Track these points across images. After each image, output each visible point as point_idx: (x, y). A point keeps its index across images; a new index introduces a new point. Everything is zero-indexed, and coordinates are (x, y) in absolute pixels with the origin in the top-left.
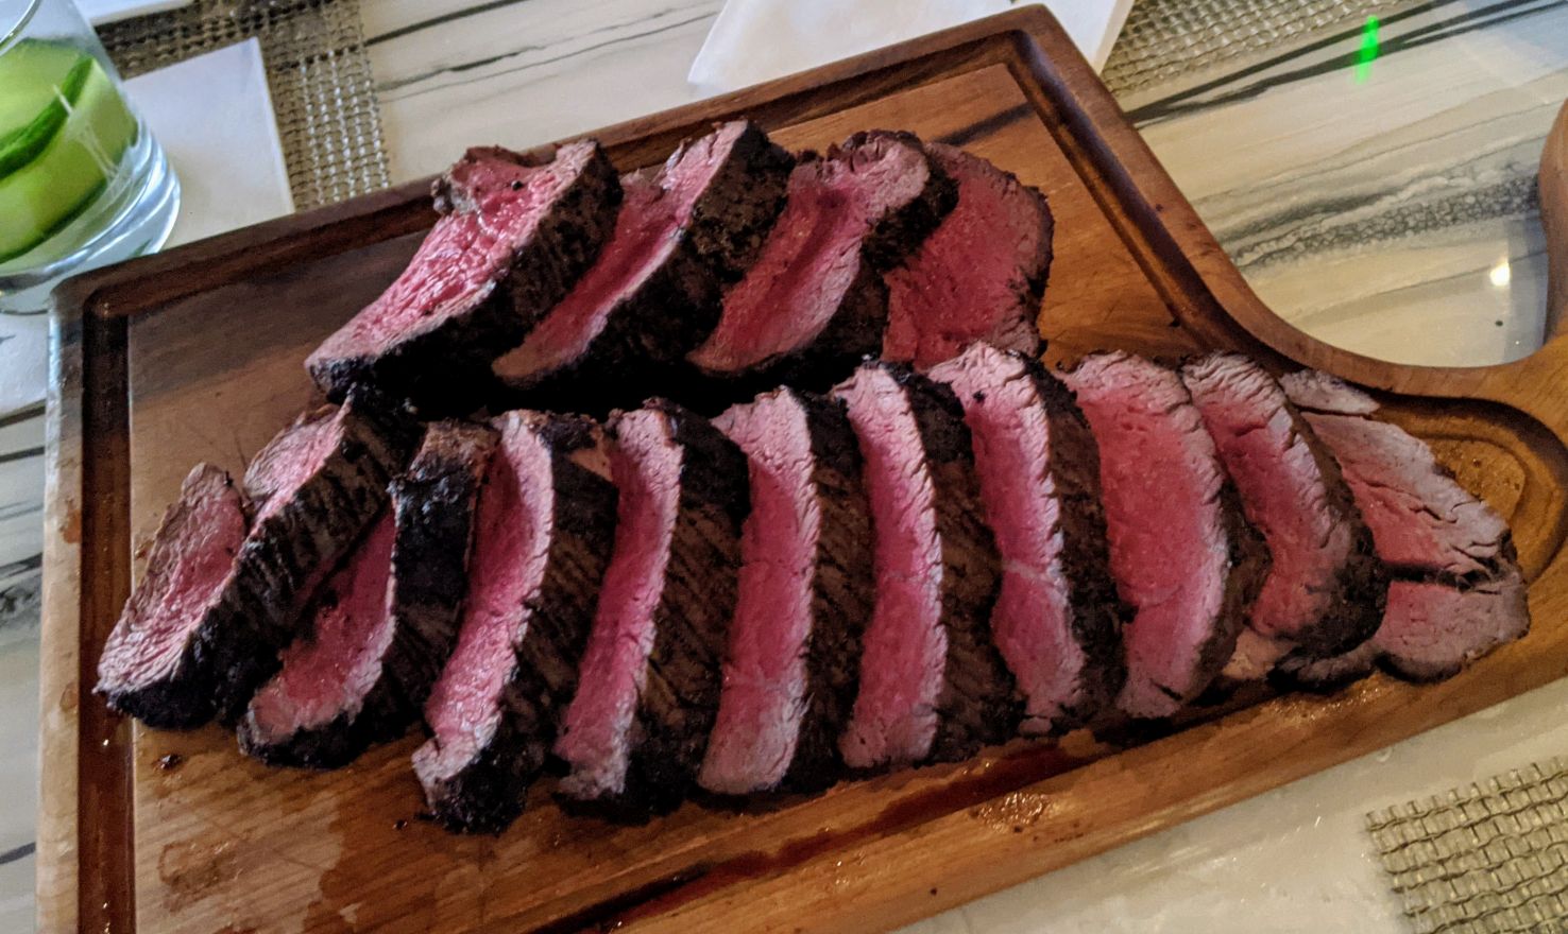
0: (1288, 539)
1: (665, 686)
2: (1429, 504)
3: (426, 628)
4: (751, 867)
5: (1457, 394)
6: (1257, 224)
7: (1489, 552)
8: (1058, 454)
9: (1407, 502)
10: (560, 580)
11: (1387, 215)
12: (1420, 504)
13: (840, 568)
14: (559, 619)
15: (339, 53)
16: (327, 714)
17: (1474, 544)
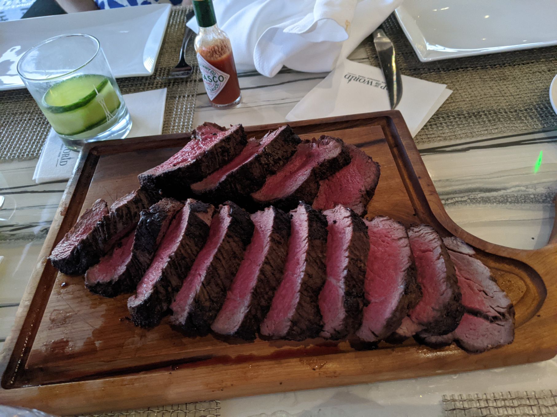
0: (430, 290)
1: (206, 293)
2: (485, 289)
3: (142, 259)
4: (224, 360)
5: (508, 256)
6: (456, 191)
7: (502, 310)
8: (354, 244)
9: (477, 287)
10: (183, 251)
11: (502, 196)
12: (482, 289)
13: (272, 266)
14: (179, 264)
15: (188, 96)
16: (107, 279)
17: (498, 306)
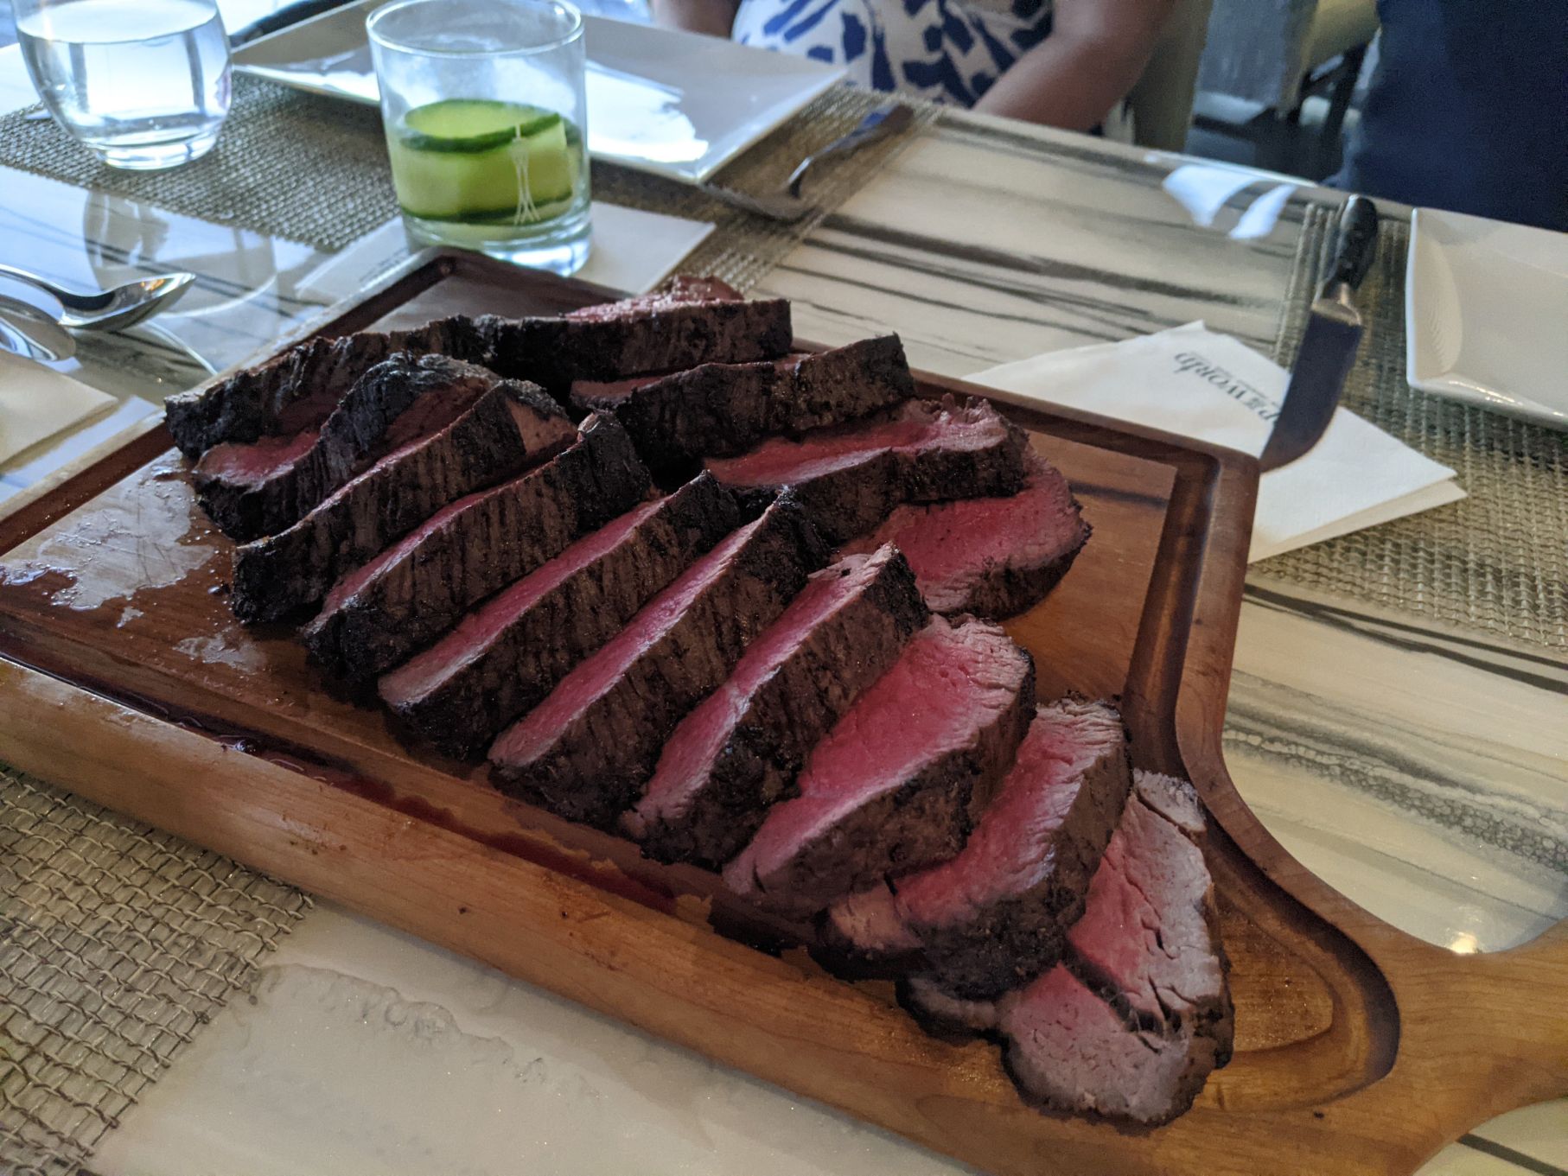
2: (1164, 929)
4: (374, 790)
7: (1177, 1004)
9: (1146, 913)
12: (1157, 923)
17: (1173, 989)
